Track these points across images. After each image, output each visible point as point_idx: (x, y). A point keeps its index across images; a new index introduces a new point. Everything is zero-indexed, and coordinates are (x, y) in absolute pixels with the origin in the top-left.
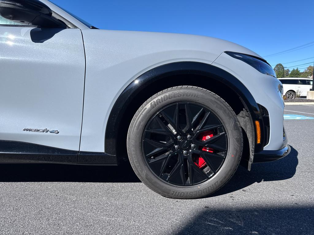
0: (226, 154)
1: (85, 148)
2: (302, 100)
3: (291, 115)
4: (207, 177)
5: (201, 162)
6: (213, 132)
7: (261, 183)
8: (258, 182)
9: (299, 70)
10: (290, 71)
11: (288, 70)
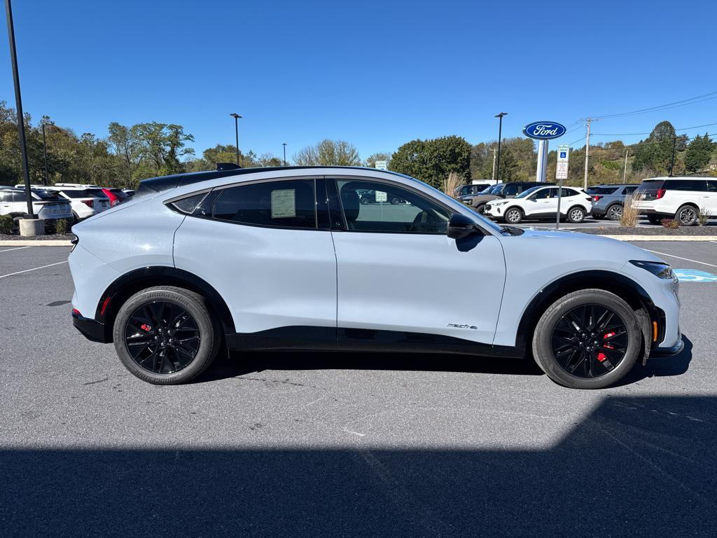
0: (626, 350)
1: (498, 342)
2: (711, 231)
3: (686, 271)
4: (607, 370)
5: (602, 357)
6: (616, 331)
7: (652, 378)
8: (650, 377)
9: (710, 138)
10: (688, 140)
11: (684, 136)
